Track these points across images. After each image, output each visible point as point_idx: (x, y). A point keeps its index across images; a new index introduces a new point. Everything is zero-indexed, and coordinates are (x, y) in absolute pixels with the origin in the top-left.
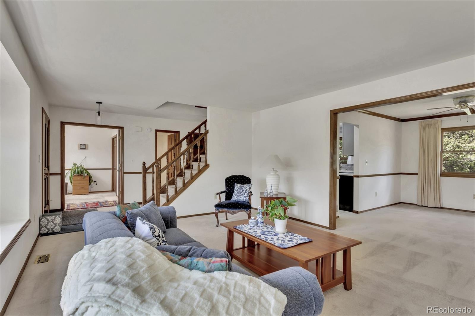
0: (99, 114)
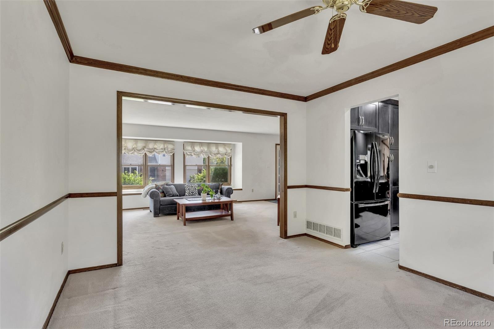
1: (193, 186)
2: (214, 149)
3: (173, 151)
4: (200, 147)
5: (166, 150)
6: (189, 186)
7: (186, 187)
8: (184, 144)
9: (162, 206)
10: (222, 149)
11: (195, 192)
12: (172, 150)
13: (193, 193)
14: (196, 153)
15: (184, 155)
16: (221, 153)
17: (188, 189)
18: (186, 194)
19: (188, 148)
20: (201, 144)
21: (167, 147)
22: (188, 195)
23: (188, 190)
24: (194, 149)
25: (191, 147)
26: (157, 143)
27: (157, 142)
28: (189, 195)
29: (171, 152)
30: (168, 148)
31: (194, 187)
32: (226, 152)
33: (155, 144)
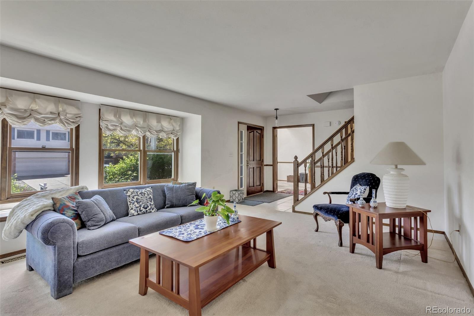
0: (277, 118)
1: (145, 194)
2: (153, 122)
3: (78, 119)
4: (132, 118)
5: (62, 117)
6: (137, 192)
7: (129, 196)
8: (100, 110)
9: (81, 260)
10: (166, 124)
11: (151, 205)
12: (77, 117)
13: (146, 208)
14: (126, 127)
15: (100, 129)
16: (166, 130)
17: (135, 200)
18: (132, 212)
19: (109, 118)
20: (133, 112)
21: (64, 111)
22: (136, 213)
23: (136, 203)
24: (121, 120)
25: (115, 116)
26: (37, 100)
27: (39, 98)
28: (138, 214)
29: (73, 122)
30: (67, 113)
31: (148, 195)
32: (174, 130)
33: (34, 100)
